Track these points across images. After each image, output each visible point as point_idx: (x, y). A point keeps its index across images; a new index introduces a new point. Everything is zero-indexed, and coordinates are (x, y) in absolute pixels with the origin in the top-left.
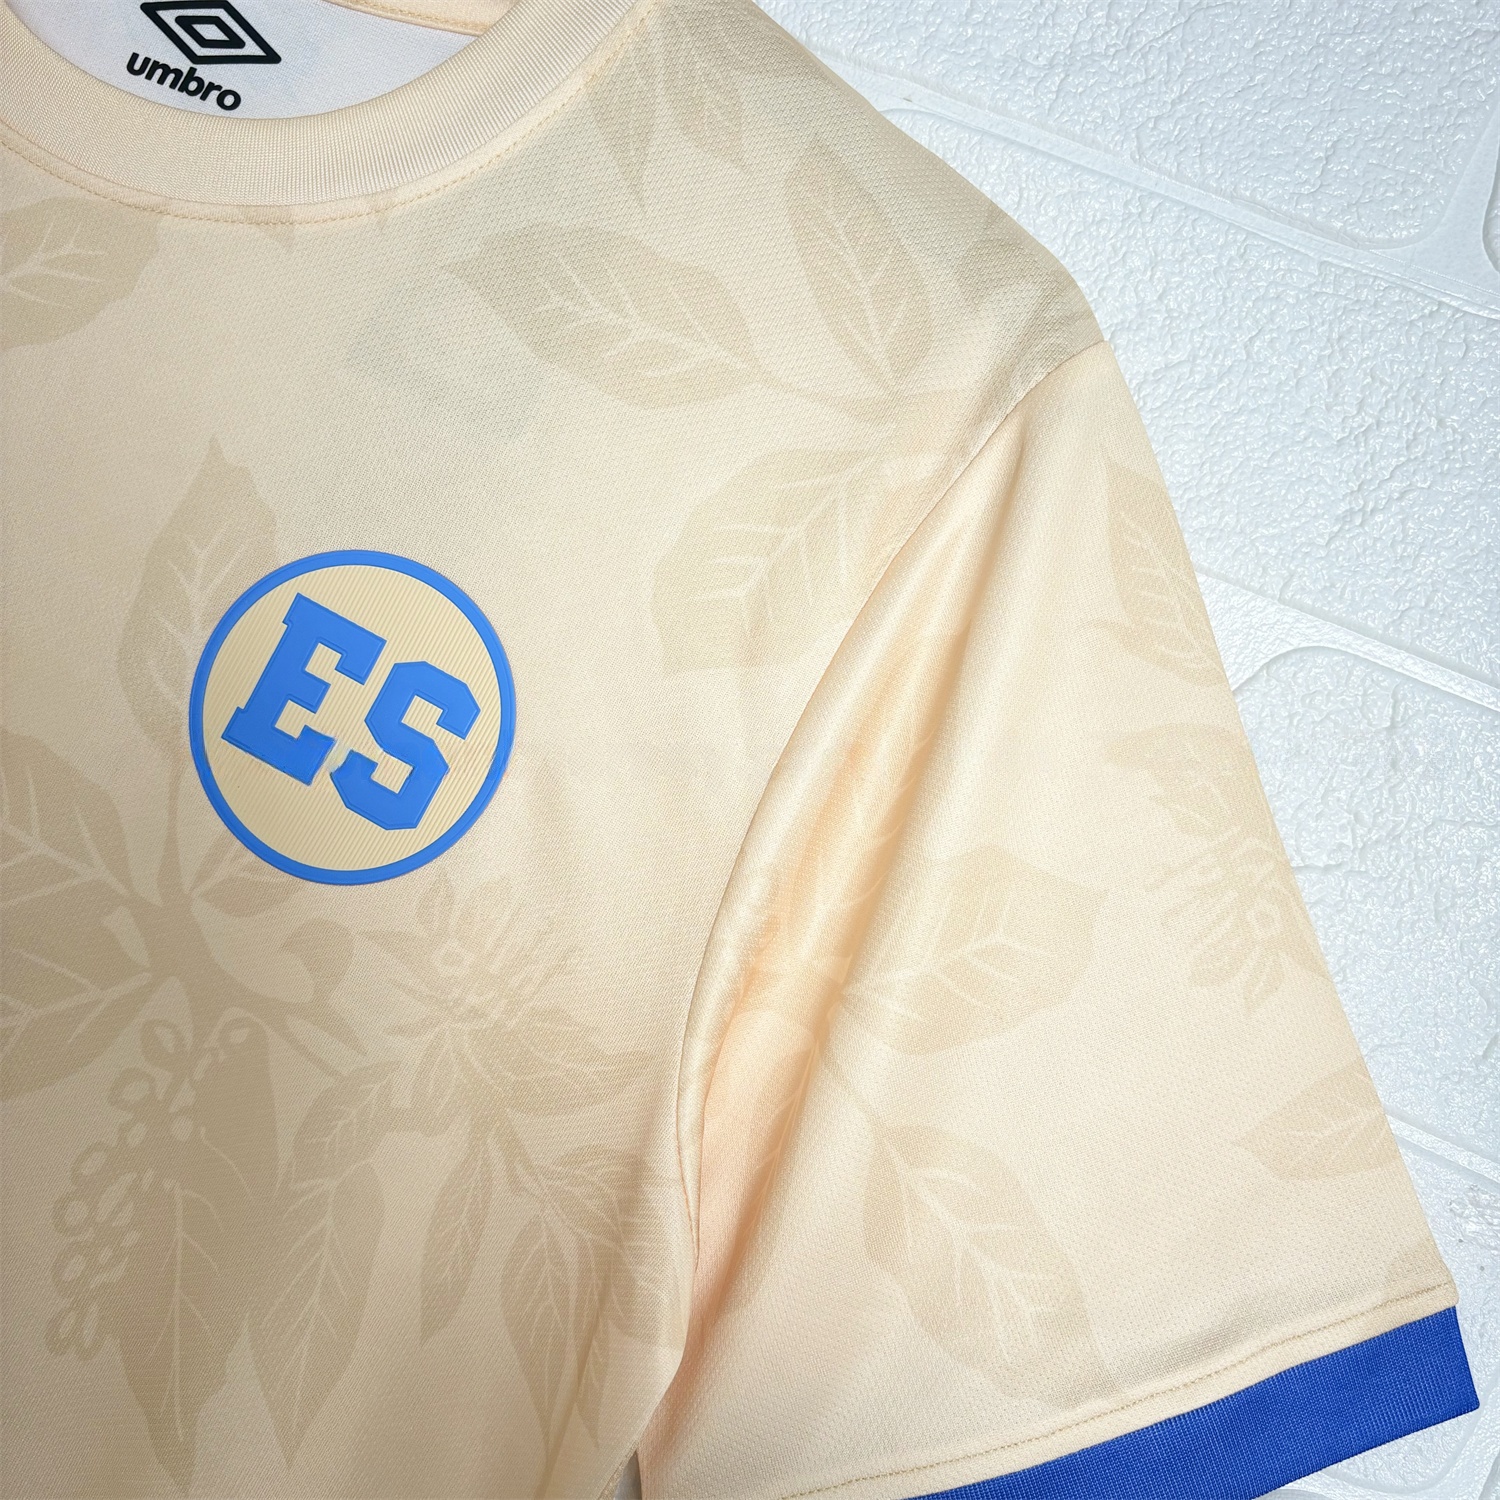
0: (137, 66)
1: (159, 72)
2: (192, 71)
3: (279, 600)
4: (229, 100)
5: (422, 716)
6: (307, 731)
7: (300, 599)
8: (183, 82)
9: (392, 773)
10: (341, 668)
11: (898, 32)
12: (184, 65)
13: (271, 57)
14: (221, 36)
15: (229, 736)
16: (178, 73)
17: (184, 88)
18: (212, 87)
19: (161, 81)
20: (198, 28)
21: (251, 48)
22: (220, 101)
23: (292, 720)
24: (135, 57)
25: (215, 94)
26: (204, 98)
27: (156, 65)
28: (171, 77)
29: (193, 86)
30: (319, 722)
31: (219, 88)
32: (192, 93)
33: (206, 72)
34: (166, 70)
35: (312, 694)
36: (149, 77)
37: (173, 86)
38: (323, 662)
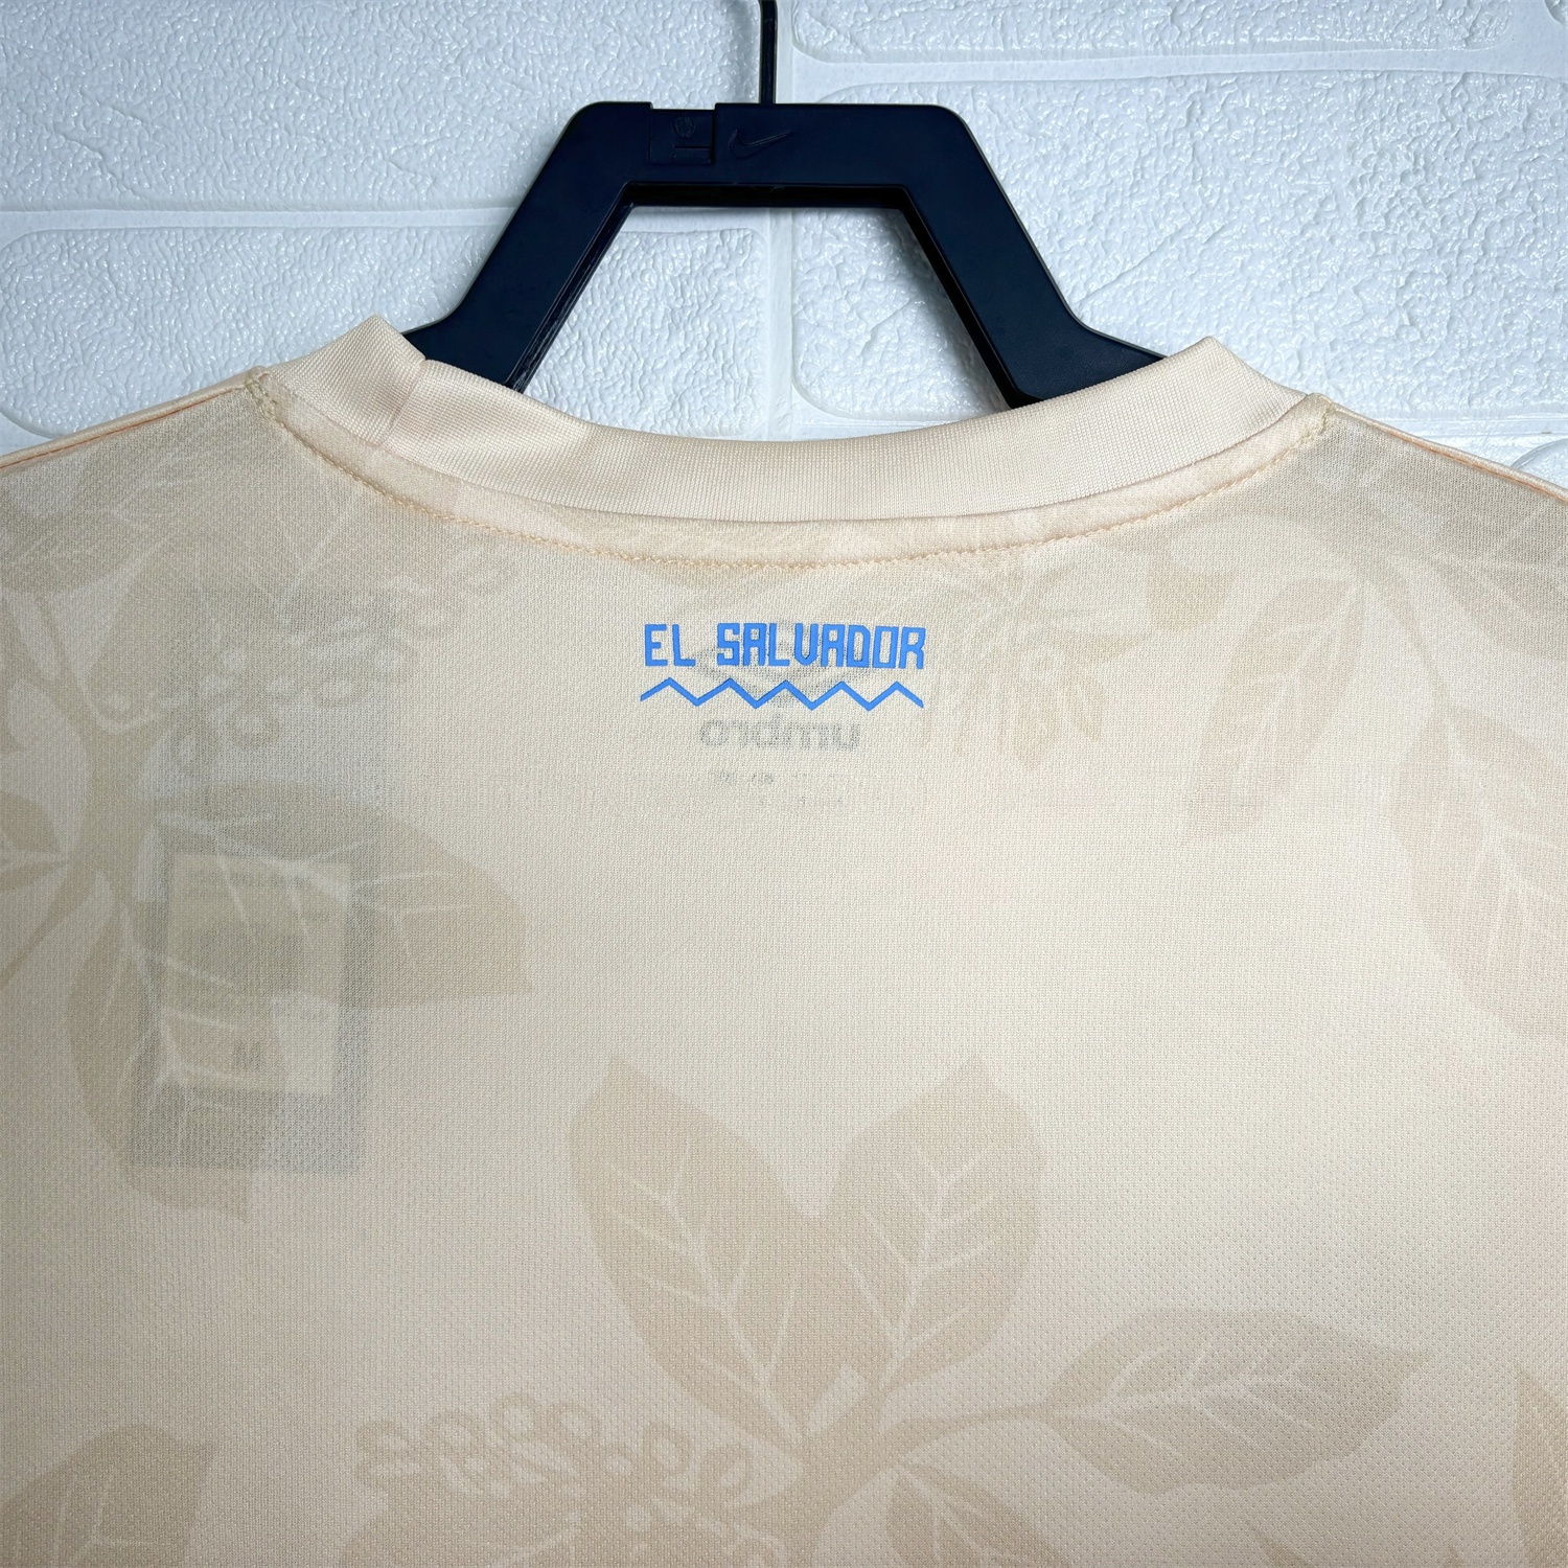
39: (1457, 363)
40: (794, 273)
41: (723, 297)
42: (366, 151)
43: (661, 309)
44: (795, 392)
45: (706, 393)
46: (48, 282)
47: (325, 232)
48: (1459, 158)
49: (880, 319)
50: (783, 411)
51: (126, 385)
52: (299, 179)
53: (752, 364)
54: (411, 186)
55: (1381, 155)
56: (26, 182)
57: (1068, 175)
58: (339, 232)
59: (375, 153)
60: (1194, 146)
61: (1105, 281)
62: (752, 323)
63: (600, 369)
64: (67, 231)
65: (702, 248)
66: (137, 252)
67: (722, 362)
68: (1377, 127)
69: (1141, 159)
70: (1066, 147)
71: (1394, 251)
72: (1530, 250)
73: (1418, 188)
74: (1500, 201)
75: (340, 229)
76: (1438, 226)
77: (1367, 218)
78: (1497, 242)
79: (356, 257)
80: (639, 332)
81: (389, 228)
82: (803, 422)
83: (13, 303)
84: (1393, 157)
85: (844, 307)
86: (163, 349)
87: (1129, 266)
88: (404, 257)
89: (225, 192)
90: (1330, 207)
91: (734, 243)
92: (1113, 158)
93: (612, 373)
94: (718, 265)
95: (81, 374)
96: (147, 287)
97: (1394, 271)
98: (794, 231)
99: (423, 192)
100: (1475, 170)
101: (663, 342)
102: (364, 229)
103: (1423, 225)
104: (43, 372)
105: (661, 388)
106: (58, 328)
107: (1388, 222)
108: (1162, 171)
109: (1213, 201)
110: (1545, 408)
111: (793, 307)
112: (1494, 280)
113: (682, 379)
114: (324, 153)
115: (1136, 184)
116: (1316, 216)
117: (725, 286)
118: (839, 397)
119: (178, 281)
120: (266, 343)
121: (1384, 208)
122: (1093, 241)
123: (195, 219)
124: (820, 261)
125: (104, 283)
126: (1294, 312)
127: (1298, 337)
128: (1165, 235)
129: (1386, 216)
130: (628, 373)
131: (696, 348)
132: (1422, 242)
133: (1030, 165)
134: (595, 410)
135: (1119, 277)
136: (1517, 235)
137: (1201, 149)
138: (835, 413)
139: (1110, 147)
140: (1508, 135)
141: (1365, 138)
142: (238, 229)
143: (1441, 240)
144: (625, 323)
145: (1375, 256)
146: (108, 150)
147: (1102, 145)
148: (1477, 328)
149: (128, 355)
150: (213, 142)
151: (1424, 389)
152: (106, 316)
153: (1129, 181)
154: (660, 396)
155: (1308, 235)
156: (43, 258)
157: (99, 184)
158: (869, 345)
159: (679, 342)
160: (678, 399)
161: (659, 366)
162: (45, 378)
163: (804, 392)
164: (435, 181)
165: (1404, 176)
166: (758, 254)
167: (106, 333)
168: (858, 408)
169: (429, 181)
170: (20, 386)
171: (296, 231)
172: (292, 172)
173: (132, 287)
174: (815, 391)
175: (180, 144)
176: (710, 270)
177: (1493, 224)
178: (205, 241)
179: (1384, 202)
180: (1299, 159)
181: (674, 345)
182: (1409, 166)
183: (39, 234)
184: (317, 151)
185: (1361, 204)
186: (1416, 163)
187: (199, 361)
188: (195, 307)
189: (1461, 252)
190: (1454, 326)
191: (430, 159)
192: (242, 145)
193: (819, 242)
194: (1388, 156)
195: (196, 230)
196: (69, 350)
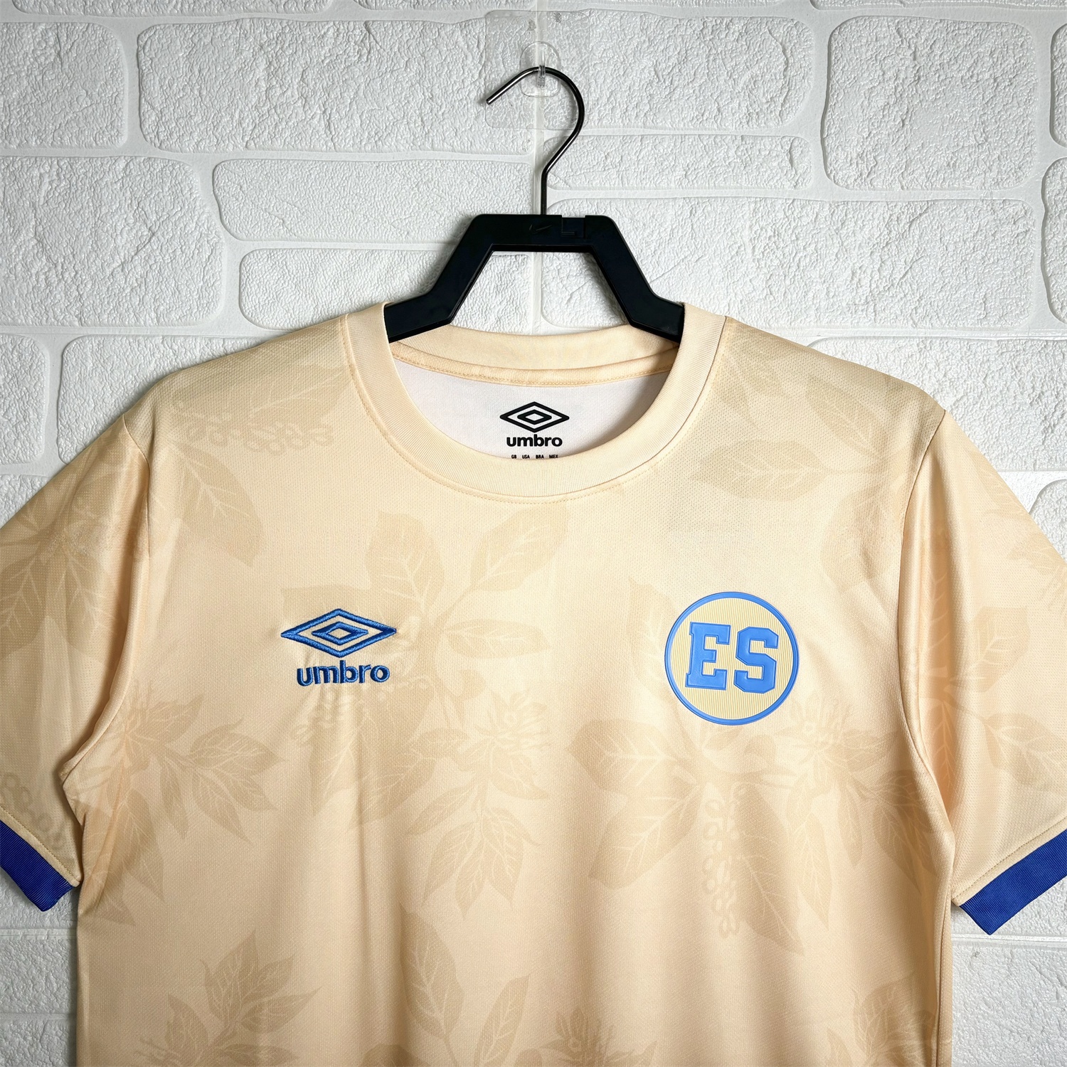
0: (512, 443)
1: (522, 441)
2: (535, 436)
3: (685, 627)
4: (557, 442)
5: (757, 647)
6: (716, 671)
7: (692, 624)
8: (534, 442)
9: (756, 672)
10: (718, 642)
11: (805, 312)
12: (531, 435)
13: (565, 418)
14: (540, 417)
15: (687, 685)
16: (530, 439)
17: (536, 444)
18: (547, 439)
19: (525, 445)
20: (528, 417)
21: (555, 418)
22: (554, 443)
23: (709, 669)
24: (508, 439)
25: (550, 442)
26: (546, 445)
27: (520, 439)
28: (528, 442)
29: (539, 442)
30: (719, 665)
31: (550, 439)
32: (541, 445)
33: (540, 434)
34: (525, 440)
35: (712, 656)
36: (519, 445)
37: (531, 445)
38: (711, 643)
39: (786, 309)
40: (542, 272)
41: (516, 282)
42: (382, 221)
43: (493, 285)
44: (542, 318)
45: (509, 318)
46: (263, 270)
47: (367, 252)
48: (790, 231)
49: (574, 290)
50: (537, 325)
51: (293, 309)
52: (357, 231)
53: (526, 307)
54: (399, 235)
55: (762, 229)
56: (254, 231)
57: (645, 235)
58: (372, 252)
59: (385, 222)
60: (692, 225)
61: (658, 276)
62: (526, 291)
63: (470, 307)
64: (270, 249)
65: (509, 262)
66: (296, 258)
67: (515, 306)
68: (760, 219)
69: (672, 230)
70: (644, 225)
71: (765, 266)
72: (815, 267)
73: (775, 242)
74: (804, 248)
75: (373, 250)
76: (782, 257)
77: (756, 253)
78: (802, 264)
79: (379, 262)
80: (485, 294)
81: (391, 251)
82: (545, 327)
83: (250, 277)
84: (766, 230)
85: (561, 285)
86: (306, 296)
87: (667, 271)
88: (397, 263)
89: (329, 236)
90: (742, 249)
91: (520, 261)
92: (662, 229)
93: (474, 309)
94: (514, 269)
95: (276, 305)
96: (300, 272)
97: (765, 273)
98: (542, 256)
99: (404, 237)
100: (796, 236)
101: (494, 298)
102: (381, 250)
103: (776, 256)
104: (262, 304)
105: (493, 315)
106: (267, 287)
107: (763, 256)
108: (680, 234)
109: (699, 247)
110: (817, 327)
111: (542, 285)
112: (801, 278)
113: (500, 312)
114: (366, 221)
115: (670, 239)
116: (737, 252)
117: (516, 278)
118: (558, 319)
119: (312, 270)
120: (345, 294)
121: (762, 249)
122: (654, 260)
123: (317, 245)
124: (552, 268)
125: (284, 270)
126: (727, 289)
127: (729, 298)
128: (681, 258)
129: (763, 253)
130: (480, 309)
131: (505, 301)
132: (776, 262)
133: (631, 231)
134: (468, 323)
135: (663, 275)
136: (810, 261)
137: (695, 226)
138: (556, 325)
139: (661, 225)
140: (808, 223)
141: (756, 223)
142: (334, 250)
143: (783, 262)
144: (479, 291)
145: (758, 267)
146: (285, 219)
147: (658, 224)
148: (795, 296)
149: (293, 297)
150: (324, 216)
151: (774, 318)
152: (285, 282)
153: (668, 238)
154: (492, 318)
155: (734, 259)
156: (261, 260)
157: (282, 232)
158: (569, 300)
159: (499, 297)
160: (499, 320)
161: (492, 307)
162: (263, 306)
163: (545, 317)
164: (408, 233)
165: (770, 238)
166: (529, 265)
167: (285, 289)
168: (565, 324)
169: (406, 233)
170: (253, 308)
171: (356, 250)
172: (354, 228)
173: (294, 272)
174: (549, 318)
175: (312, 217)
176: (511, 271)
177: (802, 257)
178: (322, 255)
179: (763, 247)
180: (731, 231)
181: (498, 300)
182: (772, 234)
183: (260, 250)
184: (364, 221)
185: (754, 248)
186: (774, 233)
187: (320, 300)
188: (318, 279)
189: (790, 267)
190: (786, 295)
191: (406, 224)
192: (335, 218)
193: (552, 261)
194: (764, 230)
195: (318, 249)
196: (271, 296)
